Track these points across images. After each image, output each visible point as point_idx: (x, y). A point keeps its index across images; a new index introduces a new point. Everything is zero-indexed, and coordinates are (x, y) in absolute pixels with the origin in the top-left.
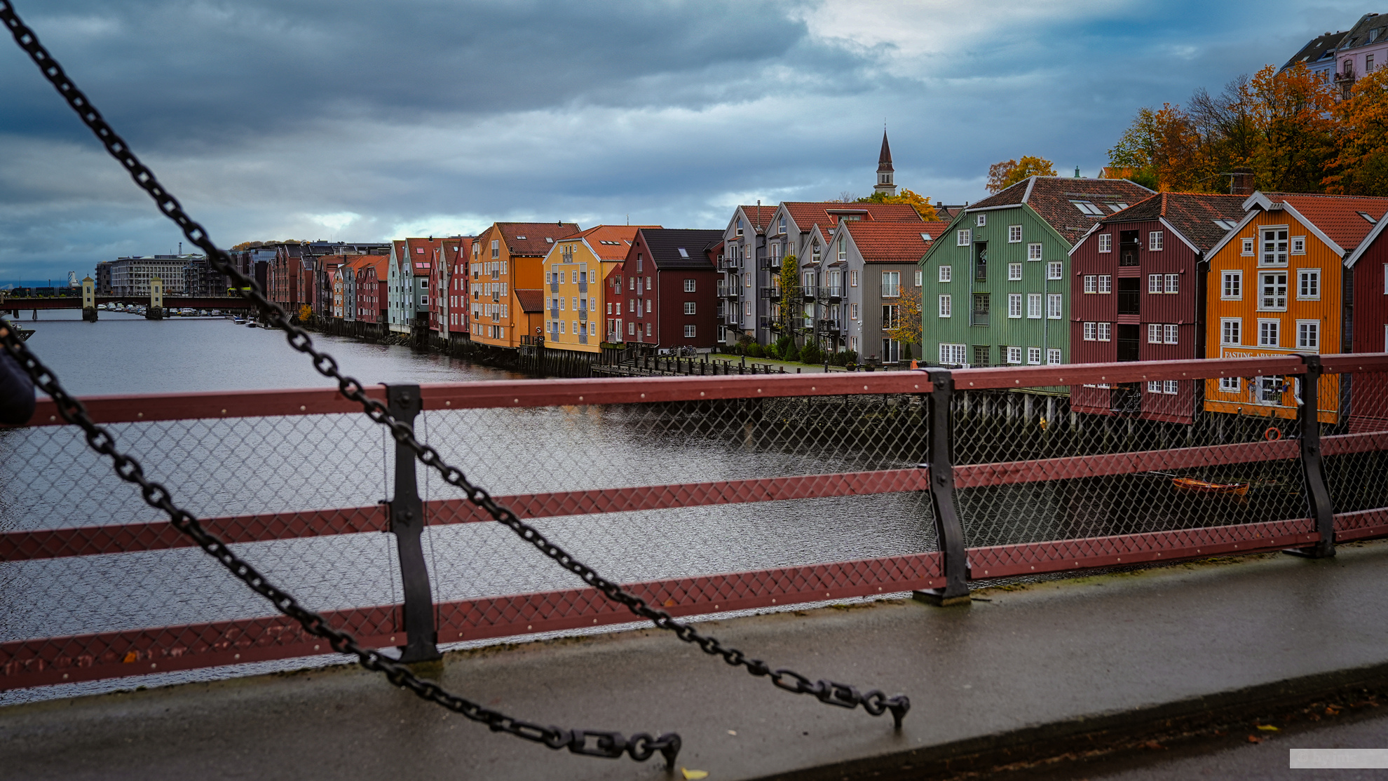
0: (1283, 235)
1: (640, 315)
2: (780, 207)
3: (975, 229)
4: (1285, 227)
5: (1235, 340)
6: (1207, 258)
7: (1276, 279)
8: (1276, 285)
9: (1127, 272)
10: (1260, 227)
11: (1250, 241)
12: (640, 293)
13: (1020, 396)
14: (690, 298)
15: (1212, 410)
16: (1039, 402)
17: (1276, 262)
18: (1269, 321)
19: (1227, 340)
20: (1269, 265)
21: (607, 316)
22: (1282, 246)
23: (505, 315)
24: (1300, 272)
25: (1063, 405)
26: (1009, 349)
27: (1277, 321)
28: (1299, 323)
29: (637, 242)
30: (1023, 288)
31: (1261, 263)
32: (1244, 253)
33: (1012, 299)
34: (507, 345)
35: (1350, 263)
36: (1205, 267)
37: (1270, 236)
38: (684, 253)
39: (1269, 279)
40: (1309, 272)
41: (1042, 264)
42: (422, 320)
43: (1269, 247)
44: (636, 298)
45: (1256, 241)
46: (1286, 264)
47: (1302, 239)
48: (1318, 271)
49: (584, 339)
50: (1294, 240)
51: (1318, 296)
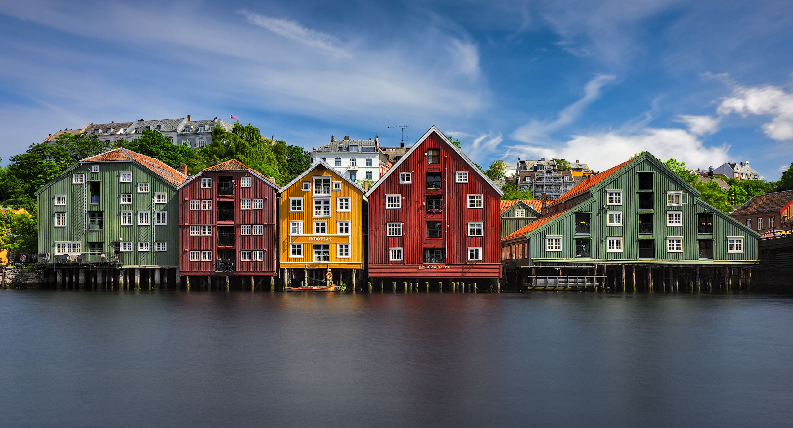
0: (327, 181)
3: (90, 174)
4: (328, 177)
5: (299, 232)
6: (280, 191)
7: (322, 202)
8: (322, 205)
9: (226, 198)
10: (313, 177)
11: (309, 183)
13: (131, 270)
15: (285, 267)
17: (323, 194)
18: (320, 222)
19: (294, 232)
20: (319, 195)
22: (326, 187)
24: (338, 198)
26: (122, 243)
27: (325, 222)
28: (338, 222)
30: (133, 208)
31: (315, 194)
32: (304, 190)
33: (124, 214)
35: (367, 194)
36: (279, 195)
37: (318, 181)
39: (318, 202)
40: (344, 198)
41: (150, 194)
43: (319, 186)
46: (329, 195)
47: (340, 183)
48: (349, 198)
50: (335, 183)
51: (349, 209)
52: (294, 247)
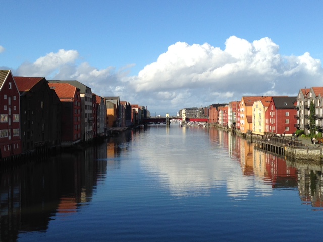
1: (272, 123)
12: (272, 116)
14: (287, 118)
21: (266, 124)
29: (271, 101)
38: (286, 104)
42: (234, 124)
44: (271, 118)
49: (260, 130)
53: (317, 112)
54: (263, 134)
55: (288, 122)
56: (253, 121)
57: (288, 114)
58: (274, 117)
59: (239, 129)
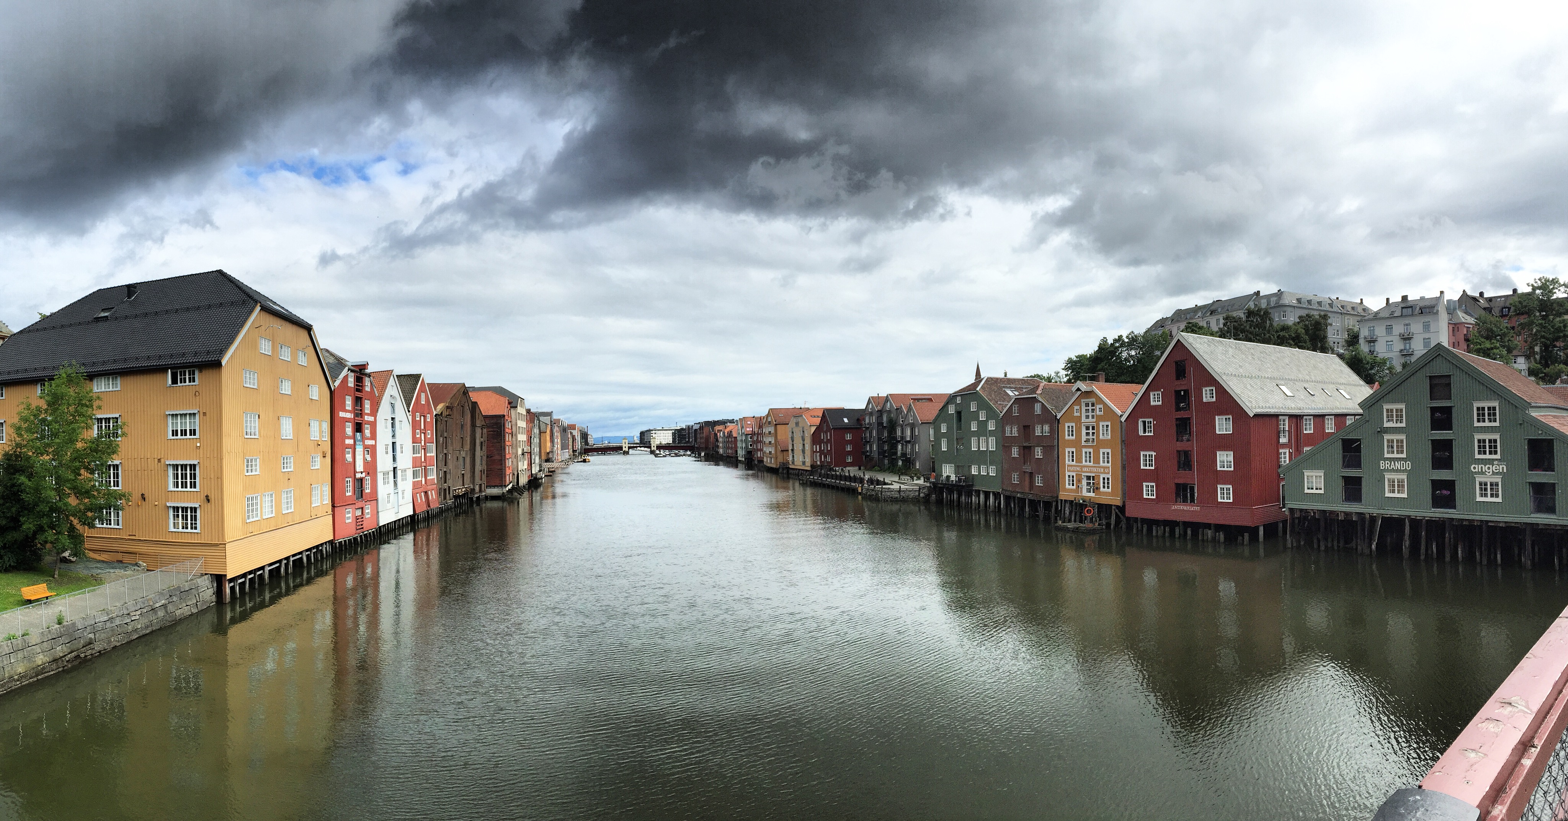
0: (1093, 405)
1: (825, 451)
2: (887, 396)
3: (957, 405)
4: (1093, 400)
5: (1073, 461)
6: (1058, 418)
7: (1091, 428)
8: (1091, 431)
10: (1082, 400)
11: (1078, 407)
12: (825, 440)
13: (979, 491)
14: (849, 442)
15: (1063, 499)
16: (987, 494)
17: (1090, 419)
18: (1088, 450)
19: (1069, 461)
20: (1087, 420)
21: (814, 452)
22: (1093, 410)
23: (773, 452)
24: (1101, 424)
25: (997, 495)
26: (973, 467)
27: (1091, 450)
28: (1101, 451)
29: (824, 415)
30: (978, 434)
31: (1083, 419)
32: (1076, 414)
33: (974, 440)
34: (774, 466)
35: (1123, 419)
36: (1058, 421)
37: (1087, 405)
38: (846, 420)
39: (1087, 428)
40: (1105, 424)
41: (986, 421)
42: (749, 454)
43: (1087, 411)
44: (824, 443)
45: (1081, 407)
46: (1094, 420)
47: (1101, 406)
48: (1109, 423)
49: (804, 463)
50: (1098, 406)
51: (1110, 437)
52: (1069, 476)
53: (899, 433)
54: (809, 469)
55: (849, 448)
56: (790, 448)
57: (848, 437)
58: (829, 441)
59: (761, 461)
